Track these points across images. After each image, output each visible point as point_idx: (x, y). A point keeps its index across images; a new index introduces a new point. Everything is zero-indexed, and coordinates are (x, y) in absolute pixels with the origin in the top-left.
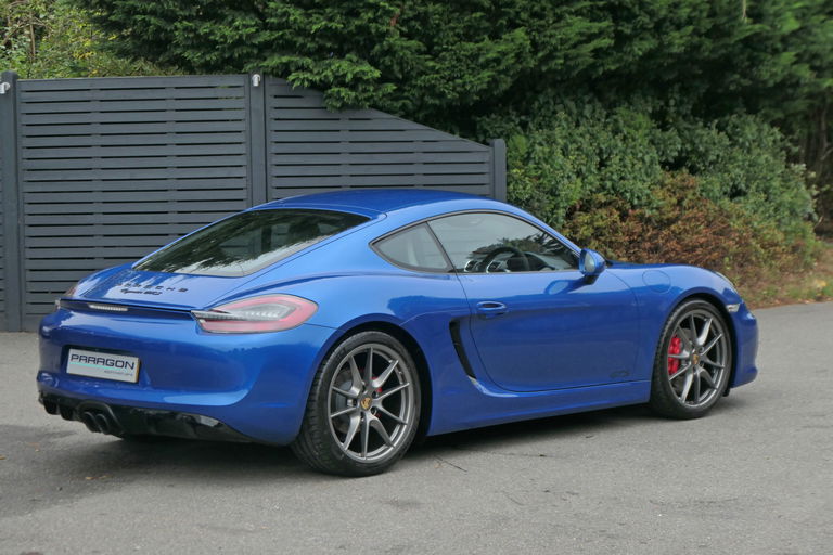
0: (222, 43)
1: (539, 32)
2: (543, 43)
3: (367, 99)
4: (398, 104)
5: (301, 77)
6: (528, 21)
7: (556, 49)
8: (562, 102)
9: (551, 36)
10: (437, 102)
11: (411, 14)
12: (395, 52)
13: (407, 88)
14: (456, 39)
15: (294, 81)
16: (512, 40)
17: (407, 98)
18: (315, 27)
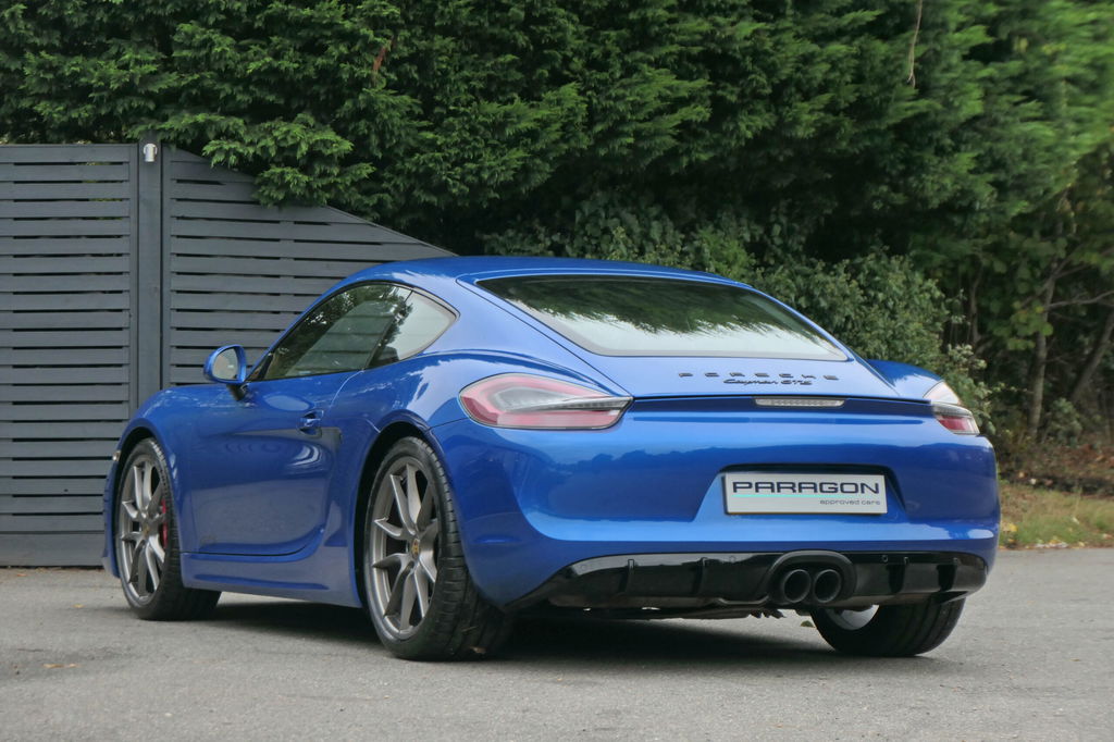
0: (100, 89)
1: (598, 92)
2: (604, 109)
3: (326, 188)
4: (373, 200)
5: (226, 147)
6: (582, 74)
7: (623, 121)
8: (617, 215)
9: (617, 98)
10: (434, 199)
11: (405, 51)
12: (376, 113)
13: (387, 175)
14: (470, 96)
15: (213, 153)
16: (559, 102)
17: (386, 191)
18: (253, 66)
